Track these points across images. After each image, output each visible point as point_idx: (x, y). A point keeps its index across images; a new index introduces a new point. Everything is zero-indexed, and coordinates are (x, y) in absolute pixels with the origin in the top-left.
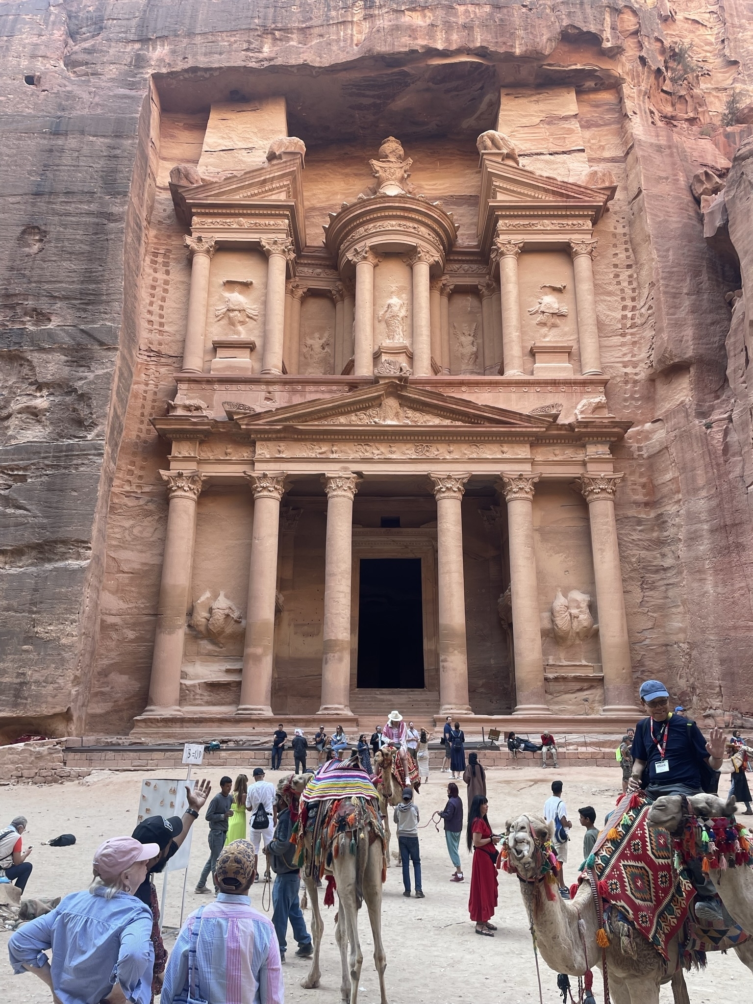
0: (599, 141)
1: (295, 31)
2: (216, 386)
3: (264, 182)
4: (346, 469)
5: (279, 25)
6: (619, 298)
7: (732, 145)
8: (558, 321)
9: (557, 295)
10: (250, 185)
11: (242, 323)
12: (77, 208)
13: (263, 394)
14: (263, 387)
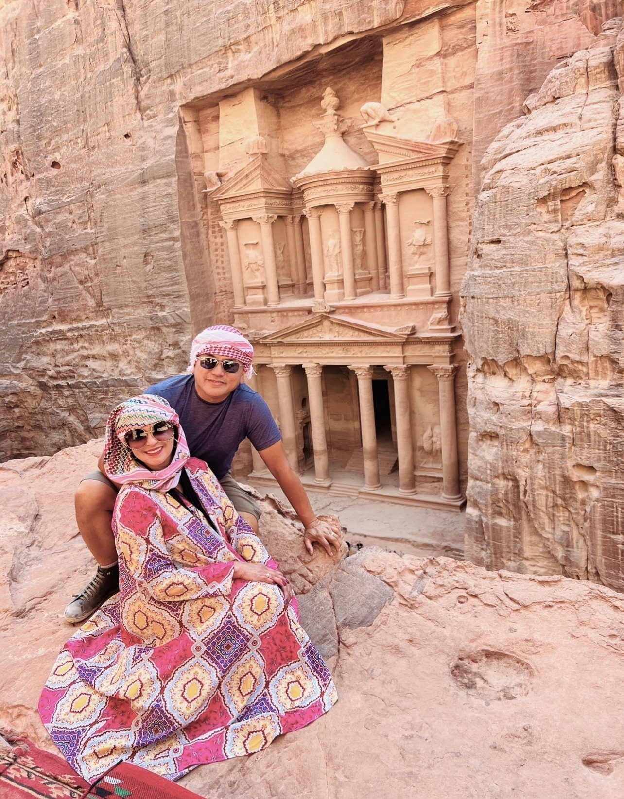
0: (462, 68)
1: (242, 42)
2: (249, 315)
3: (247, 176)
4: (311, 362)
5: (232, 41)
6: (467, 223)
7: (599, 17)
8: (425, 249)
9: (424, 227)
10: (241, 180)
11: (257, 270)
12: (161, 237)
13: (270, 319)
14: (269, 314)
